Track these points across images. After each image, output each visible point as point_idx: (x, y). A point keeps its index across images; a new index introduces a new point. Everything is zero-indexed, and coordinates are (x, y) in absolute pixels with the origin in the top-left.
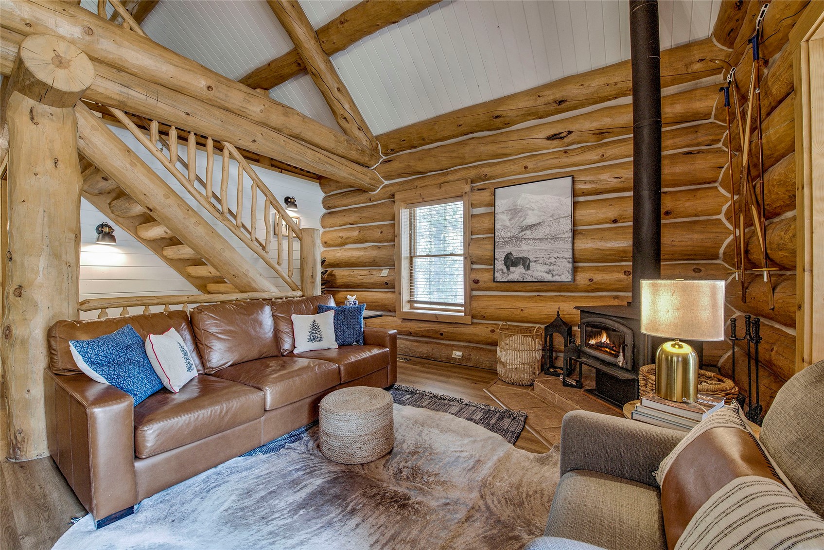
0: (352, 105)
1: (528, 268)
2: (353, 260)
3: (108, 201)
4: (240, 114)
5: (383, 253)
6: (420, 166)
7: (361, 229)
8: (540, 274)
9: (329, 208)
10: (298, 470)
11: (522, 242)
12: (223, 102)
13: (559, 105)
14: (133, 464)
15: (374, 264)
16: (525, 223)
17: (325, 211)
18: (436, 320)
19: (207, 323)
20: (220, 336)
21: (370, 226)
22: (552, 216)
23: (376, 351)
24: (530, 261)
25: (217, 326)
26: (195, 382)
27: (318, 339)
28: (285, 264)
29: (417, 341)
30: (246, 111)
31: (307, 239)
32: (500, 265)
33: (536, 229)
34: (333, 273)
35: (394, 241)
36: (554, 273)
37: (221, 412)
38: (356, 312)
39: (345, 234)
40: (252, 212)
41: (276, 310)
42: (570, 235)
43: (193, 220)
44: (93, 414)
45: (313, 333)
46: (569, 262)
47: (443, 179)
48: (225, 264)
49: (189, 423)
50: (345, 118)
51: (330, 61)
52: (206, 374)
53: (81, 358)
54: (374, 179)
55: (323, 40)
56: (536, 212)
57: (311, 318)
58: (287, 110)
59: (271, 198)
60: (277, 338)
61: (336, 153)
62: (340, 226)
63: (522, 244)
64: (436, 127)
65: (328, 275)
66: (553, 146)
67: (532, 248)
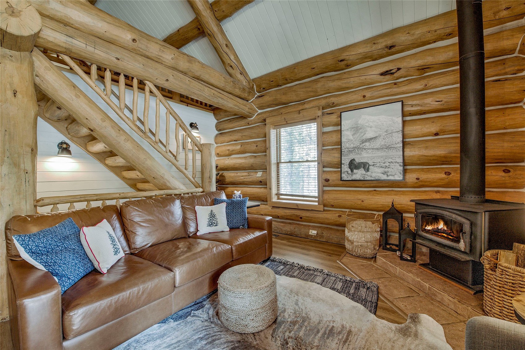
0: (236, 56)
1: (368, 170)
2: (237, 166)
3: (66, 126)
4: (158, 61)
5: (258, 161)
6: (284, 99)
7: (242, 144)
8: (377, 175)
9: (220, 130)
10: (201, 339)
11: (363, 151)
12: (144, 52)
13: (390, 49)
14: (61, 344)
15: (252, 168)
16: (365, 137)
17: (217, 132)
18: (297, 208)
19: (132, 214)
20: (142, 224)
21: (248, 142)
22: (386, 131)
23: (258, 234)
24: (369, 165)
25: (140, 217)
26: (121, 263)
27: (215, 224)
28: (190, 169)
29: (283, 222)
30: (161, 58)
31: (206, 151)
32: (345, 168)
33: (373, 141)
34: (223, 175)
35: (266, 152)
36: (389, 174)
37: (138, 292)
38: (241, 204)
39: (231, 148)
40: (166, 132)
41: (184, 203)
42: (401, 145)
43: (123, 138)
44: (22, 305)
45: (211, 220)
46: (400, 166)
47: (301, 107)
48: (147, 169)
49: (110, 305)
50: (231, 66)
51: (220, 25)
52: (132, 254)
53: (23, 249)
54: (251, 109)
55: (215, 9)
56: (373, 129)
57: (210, 208)
58: (191, 59)
59: (180, 122)
60: (185, 224)
61: (225, 90)
62: (227, 142)
63: (363, 153)
64: (296, 70)
65: (220, 176)
66: (385, 80)
67: (370, 155)
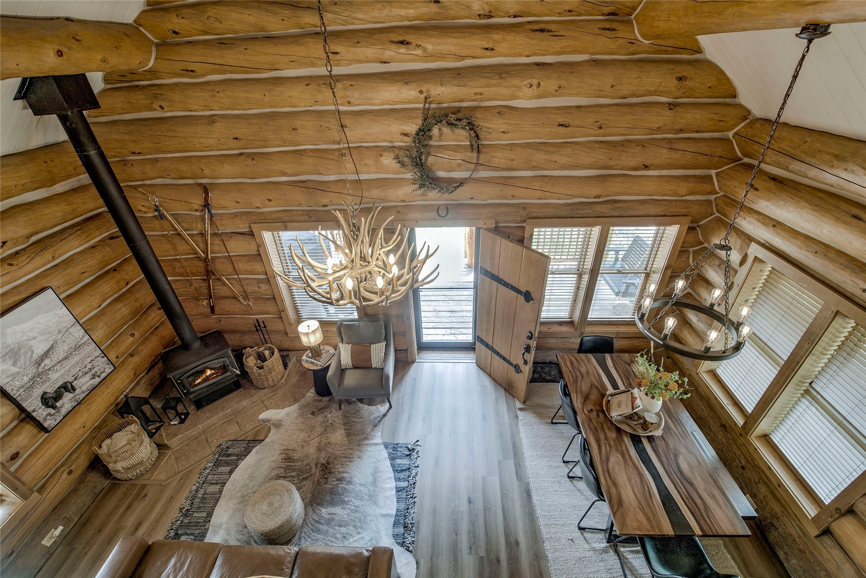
1: (74, 389)
8: (88, 384)
11: (48, 374)
16: (36, 356)
22: (60, 332)
24: (71, 383)
32: (41, 413)
33: (53, 353)
36: (98, 374)
46: (103, 357)
56: (40, 338)
63: (50, 377)
67: (63, 371)
